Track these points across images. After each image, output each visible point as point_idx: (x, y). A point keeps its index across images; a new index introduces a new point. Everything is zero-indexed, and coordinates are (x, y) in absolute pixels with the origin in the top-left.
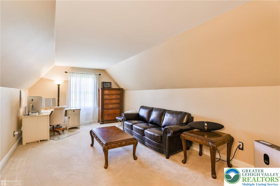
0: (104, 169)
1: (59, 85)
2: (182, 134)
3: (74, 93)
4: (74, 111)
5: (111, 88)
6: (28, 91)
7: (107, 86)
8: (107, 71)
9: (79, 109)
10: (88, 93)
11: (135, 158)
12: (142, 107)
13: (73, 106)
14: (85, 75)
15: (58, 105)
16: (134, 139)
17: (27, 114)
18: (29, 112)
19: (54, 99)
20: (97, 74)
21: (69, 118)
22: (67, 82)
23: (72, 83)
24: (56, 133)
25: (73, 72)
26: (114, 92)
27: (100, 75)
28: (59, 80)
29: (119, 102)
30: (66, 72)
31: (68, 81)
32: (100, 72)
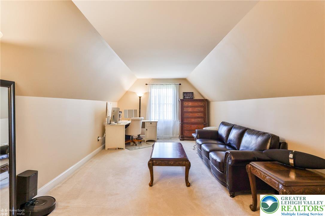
0: (149, 186)
1: (140, 97)
2: (249, 165)
3: (154, 105)
4: (151, 123)
5: (193, 98)
6: (117, 103)
7: (189, 97)
8: (188, 79)
9: (156, 122)
10: (168, 105)
11: (188, 185)
12: (224, 124)
13: (153, 118)
14: (164, 86)
15: (140, 117)
16: (186, 160)
17: (109, 123)
18: (110, 121)
19: (136, 111)
20: (177, 84)
21: (147, 130)
22: (148, 94)
23: (152, 95)
24: (132, 143)
25: (153, 84)
26: (196, 104)
27: (180, 84)
28: (140, 92)
29: (202, 115)
30: (146, 84)
31: (148, 92)
32: (181, 82)
